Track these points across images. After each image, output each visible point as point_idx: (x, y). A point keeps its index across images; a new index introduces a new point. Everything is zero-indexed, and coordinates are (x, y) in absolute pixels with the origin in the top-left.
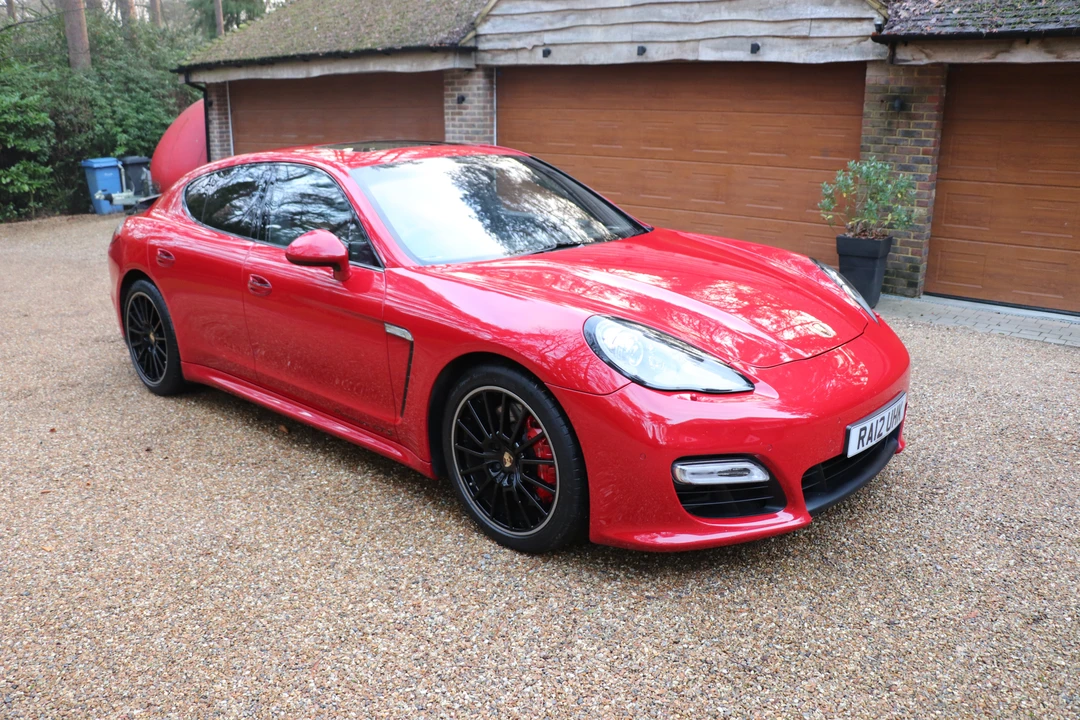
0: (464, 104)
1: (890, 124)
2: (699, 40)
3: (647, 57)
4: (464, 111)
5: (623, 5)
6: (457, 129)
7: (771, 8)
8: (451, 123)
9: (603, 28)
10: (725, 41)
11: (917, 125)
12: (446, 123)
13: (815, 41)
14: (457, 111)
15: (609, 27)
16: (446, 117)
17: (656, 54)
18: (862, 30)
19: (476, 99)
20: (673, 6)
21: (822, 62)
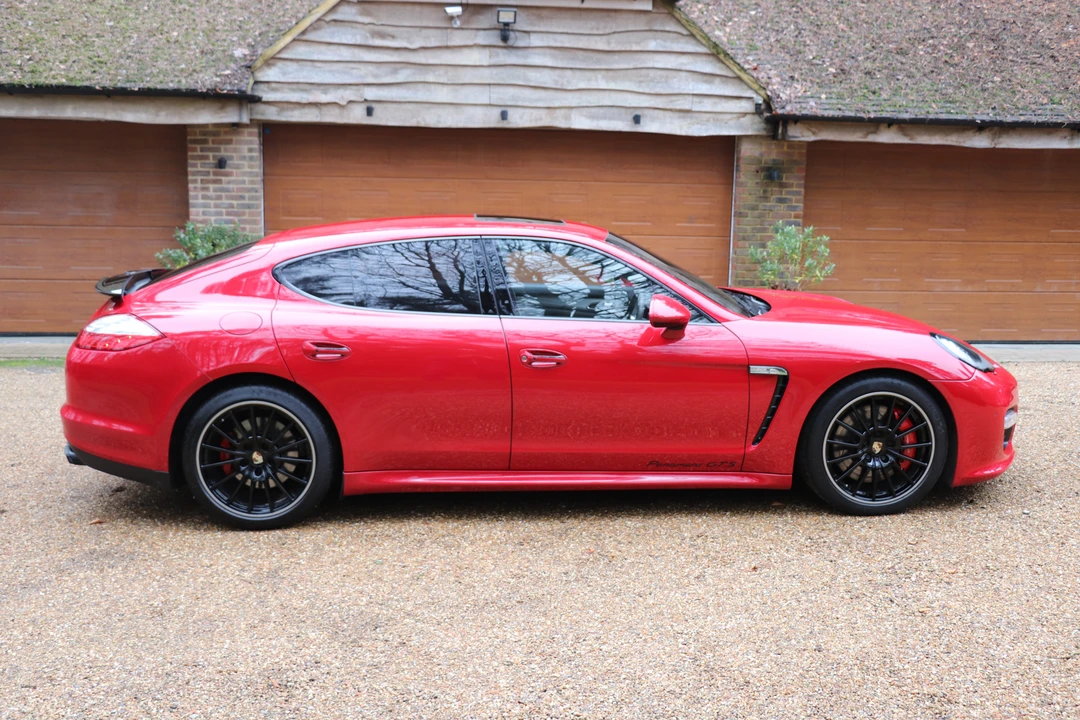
0: (227, 170)
1: (765, 192)
2: (571, 108)
3: (509, 123)
4: (223, 178)
5: (478, 64)
6: (212, 202)
7: (652, 81)
8: (200, 194)
9: (450, 87)
10: (602, 111)
11: (788, 193)
12: (191, 193)
13: (696, 115)
14: (212, 177)
15: (458, 87)
16: (191, 186)
17: (519, 120)
18: (741, 107)
19: (246, 163)
20: (541, 69)
21: (704, 134)
